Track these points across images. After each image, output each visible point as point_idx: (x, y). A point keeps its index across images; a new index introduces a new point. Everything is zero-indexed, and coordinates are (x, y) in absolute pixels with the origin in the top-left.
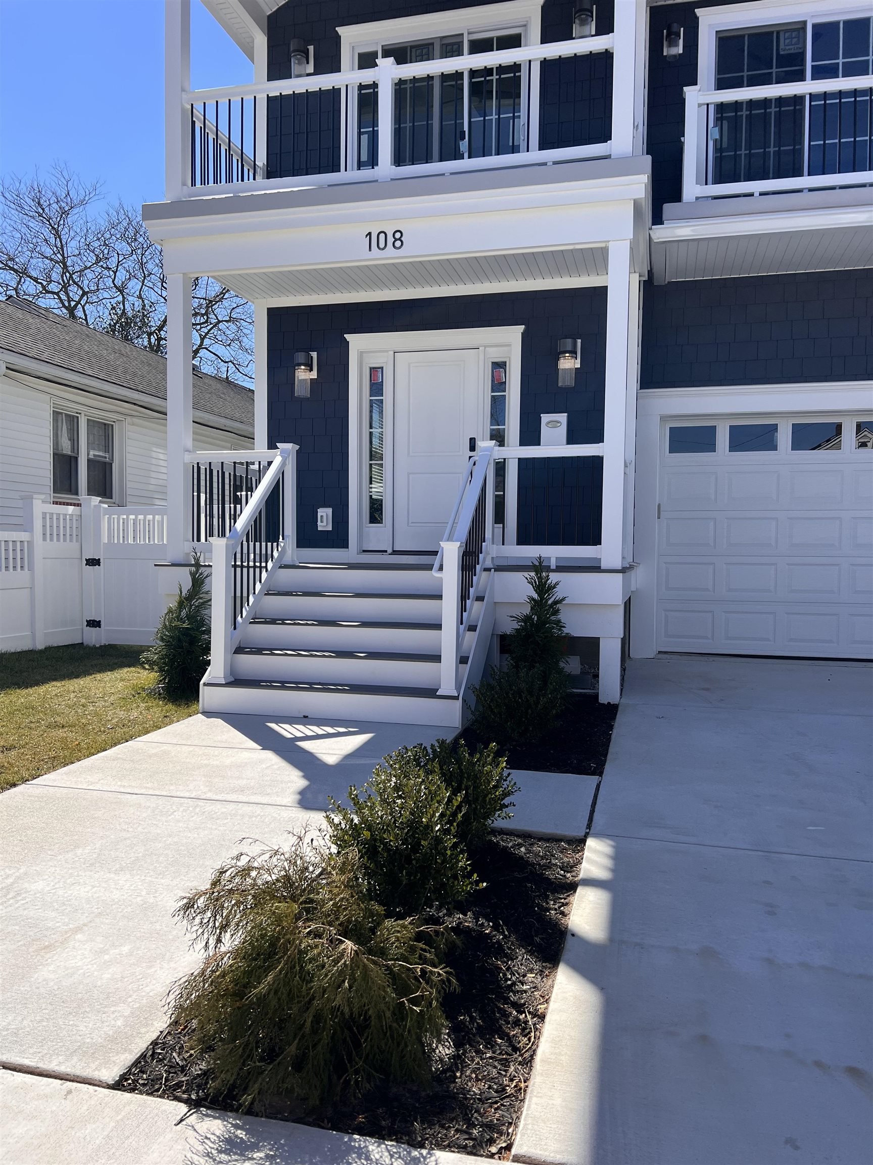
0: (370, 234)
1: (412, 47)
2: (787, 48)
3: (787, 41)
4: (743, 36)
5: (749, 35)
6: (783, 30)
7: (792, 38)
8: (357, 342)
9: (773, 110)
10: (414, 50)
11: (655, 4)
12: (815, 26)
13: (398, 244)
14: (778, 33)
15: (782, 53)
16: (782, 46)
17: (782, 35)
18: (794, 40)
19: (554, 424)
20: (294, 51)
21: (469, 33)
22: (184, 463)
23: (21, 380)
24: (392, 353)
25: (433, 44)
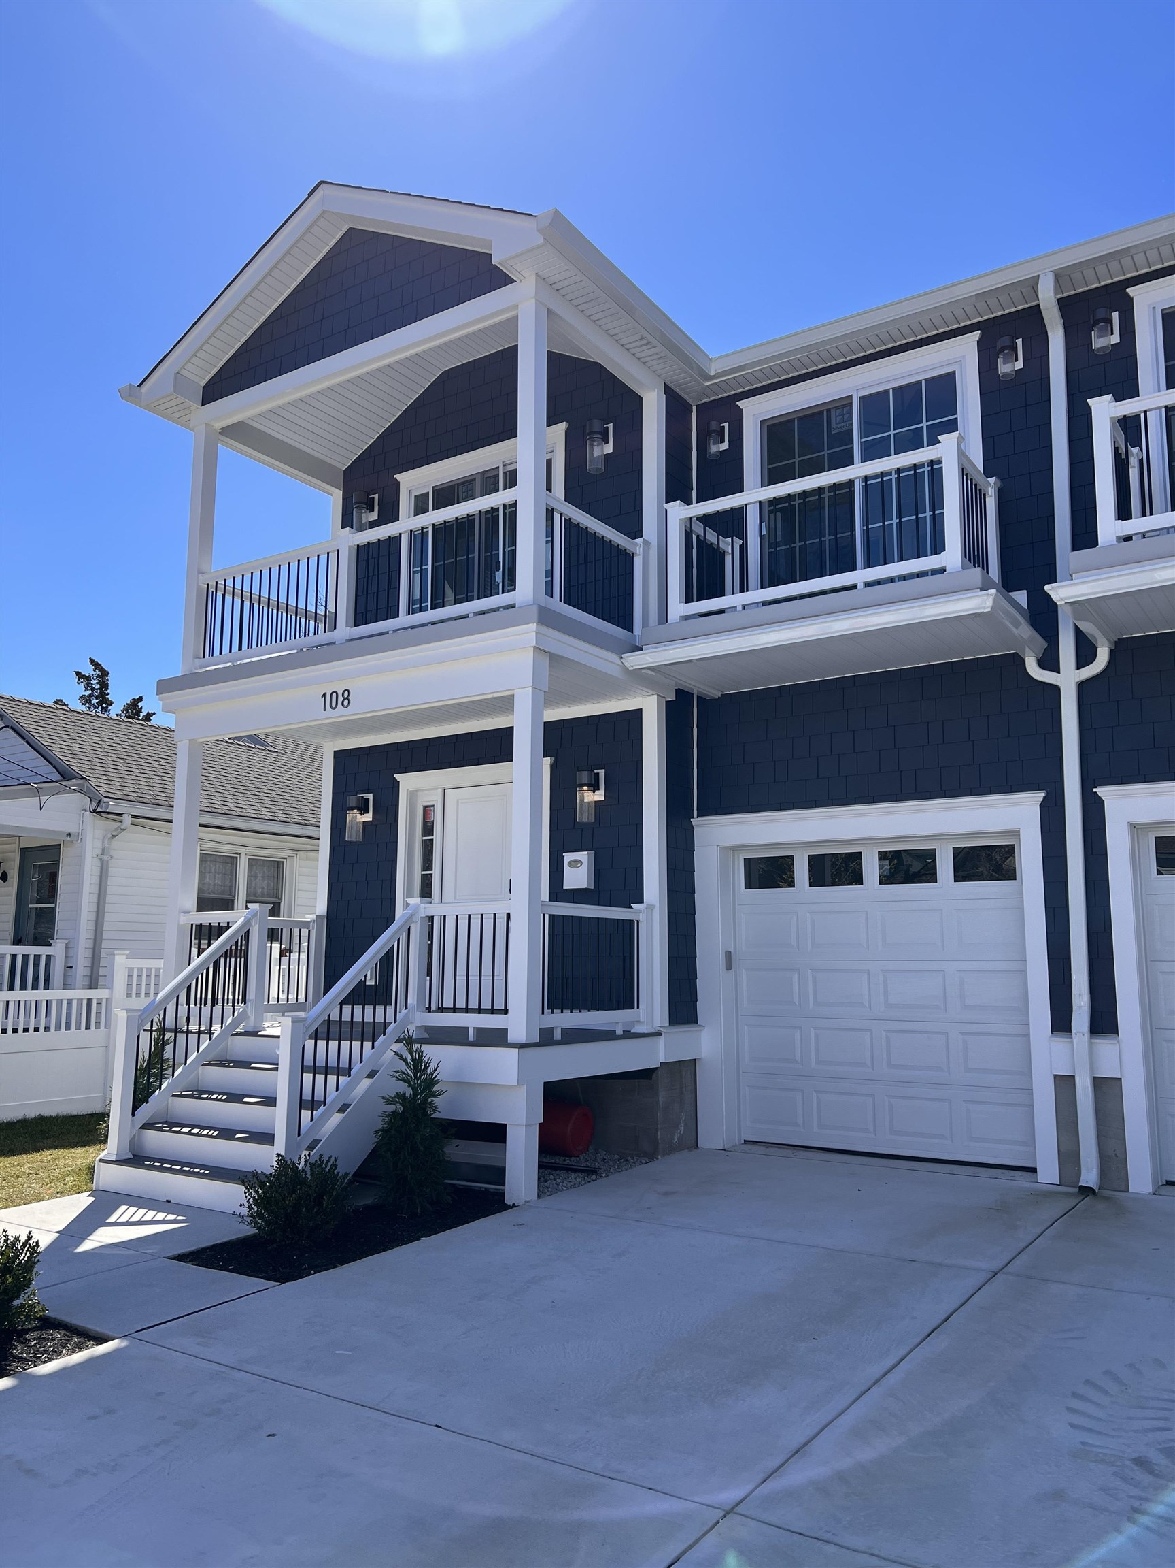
0: (325, 695)
1: (458, 484)
2: (839, 426)
3: (839, 419)
4: (793, 420)
5: (799, 418)
6: (833, 408)
7: (844, 415)
8: (408, 782)
9: (826, 495)
10: (460, 487)
11: (700, 402)
12: (863, 399)
13: (346, 702)
14: (829, 411)
15: (833, 432)
16: (833, 424)
17: (833, 412)
18: (846, 417)
19: (575, 864)
20: (356, 503)
21: (504, 466)
22: (179, 925)
23: (158, 827)
24: (440, 791)
25: (475, 479)
